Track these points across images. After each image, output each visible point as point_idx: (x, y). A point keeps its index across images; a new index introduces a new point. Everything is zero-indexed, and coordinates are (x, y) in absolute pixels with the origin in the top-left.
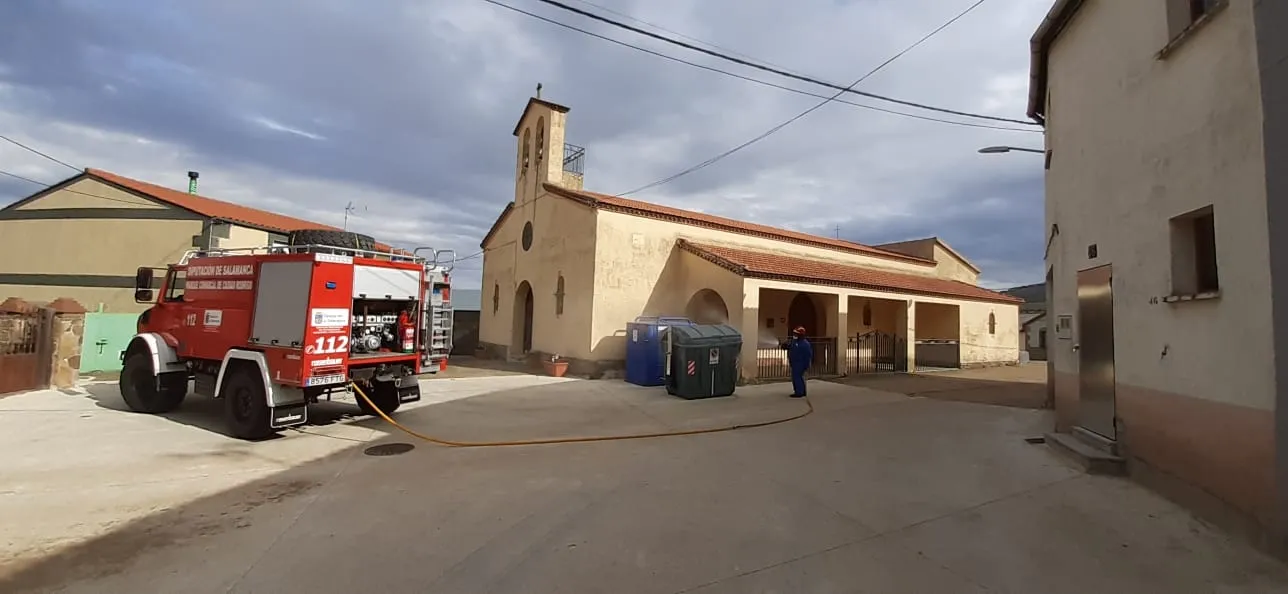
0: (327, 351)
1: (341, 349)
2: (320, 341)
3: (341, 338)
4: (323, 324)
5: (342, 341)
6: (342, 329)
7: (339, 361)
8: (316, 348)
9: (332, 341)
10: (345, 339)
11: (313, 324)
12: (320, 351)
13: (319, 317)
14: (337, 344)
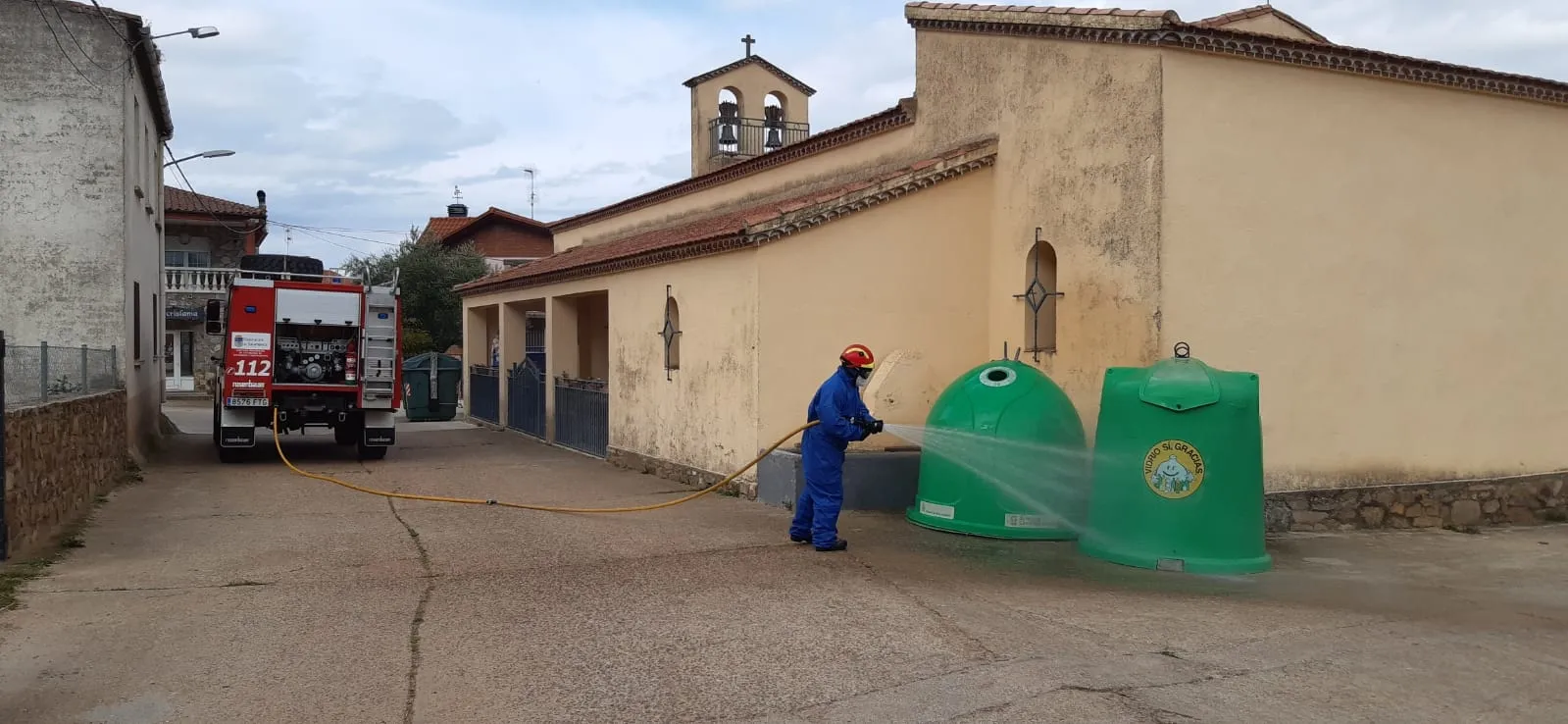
0: (248, 374)
1: (262, 373)
2: (241, 364)
3: (262, 362)
4: (243, 347)
5: (265, 365)
6: (263, 353)
7: (261, 385)
8: (237, 371)
9: (253, 364)
10: (268, 363)
11: (233, 347)
12: (240, 373)
13: (239, 339)
14: (259, 368)
